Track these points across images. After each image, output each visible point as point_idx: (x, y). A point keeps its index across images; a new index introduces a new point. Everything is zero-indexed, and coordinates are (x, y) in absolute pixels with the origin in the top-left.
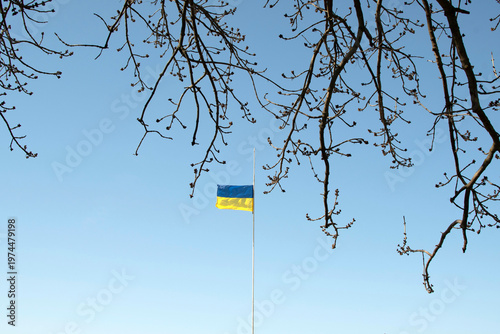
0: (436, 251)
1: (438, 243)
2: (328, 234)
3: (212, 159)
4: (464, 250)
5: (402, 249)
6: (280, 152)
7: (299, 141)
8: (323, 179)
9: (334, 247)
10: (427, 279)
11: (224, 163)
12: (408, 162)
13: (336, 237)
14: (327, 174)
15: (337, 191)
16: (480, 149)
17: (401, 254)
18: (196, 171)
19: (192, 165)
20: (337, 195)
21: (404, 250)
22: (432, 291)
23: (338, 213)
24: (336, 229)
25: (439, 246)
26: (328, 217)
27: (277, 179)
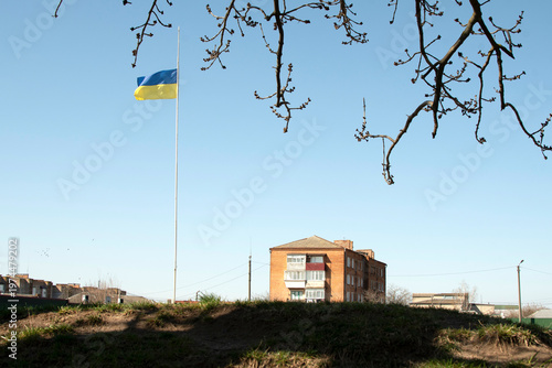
0: (400, 136)
1: (403, 128)
2: (280, 116)
3: (155, 22)
4: (434, 135)
5: (362, 134)
6: (221, 21)
7: (249, 5)
8: (276, 50)
9: (286, 131)
10: (388, 169)
11: (170, 26)
12: (362, 38)
13: (288, 119)
14: (281, 43)
15: (291, 66)
16: (457, 20)
17: (359, 140)
18: (138, 35)
19: (133, 29)
20: (290, 70)
21: (363, 136)
22: (392, 182)
23: (291, 91)
24: (289, 110)
25: (405, 131)
26: (280, 95)
27: (218, 53)
